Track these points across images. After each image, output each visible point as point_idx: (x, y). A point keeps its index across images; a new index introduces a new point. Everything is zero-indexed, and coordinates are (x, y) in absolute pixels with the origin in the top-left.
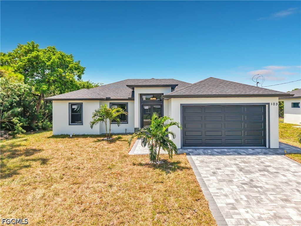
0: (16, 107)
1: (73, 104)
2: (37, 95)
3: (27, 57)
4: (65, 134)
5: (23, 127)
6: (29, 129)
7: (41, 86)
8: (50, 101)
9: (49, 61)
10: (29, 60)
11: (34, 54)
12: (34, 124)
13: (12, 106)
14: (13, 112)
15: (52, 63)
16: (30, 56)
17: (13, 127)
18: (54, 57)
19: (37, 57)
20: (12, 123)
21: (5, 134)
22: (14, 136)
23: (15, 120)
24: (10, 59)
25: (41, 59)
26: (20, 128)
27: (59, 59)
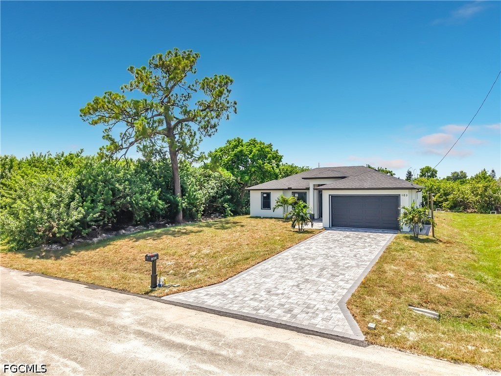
0: (227, 195)
1: (264, 193)
2: (242, 183)
3: (234, 152)
4: (259, 216)
5: (231, 211)
6: (235, 213)
7: (244, 177)
8: (249, 191)
9: (251, 153)
10: (235, 155)
11: (239, 148)
12: (239, 210)
13: (223, 195)
14: (224, 199)
15: (253, 156)
16: (236, 151)
17: (225, 210)
18: (254, 151)
19: (241, 151)
20: (224, 207)
21: (219, 216)
22: (225, 217)
23: (226, 205)
24: (221, 154)
25: (244, 153)
26: (230, 212)
27: (259, 151)
